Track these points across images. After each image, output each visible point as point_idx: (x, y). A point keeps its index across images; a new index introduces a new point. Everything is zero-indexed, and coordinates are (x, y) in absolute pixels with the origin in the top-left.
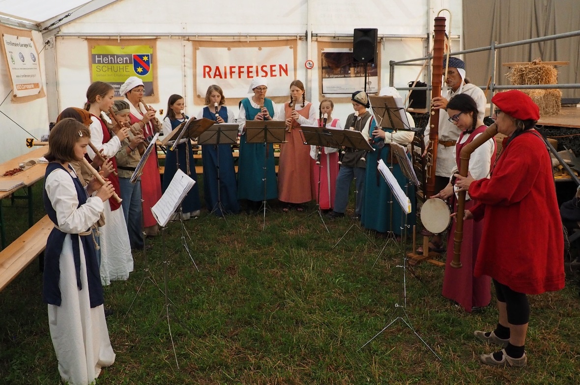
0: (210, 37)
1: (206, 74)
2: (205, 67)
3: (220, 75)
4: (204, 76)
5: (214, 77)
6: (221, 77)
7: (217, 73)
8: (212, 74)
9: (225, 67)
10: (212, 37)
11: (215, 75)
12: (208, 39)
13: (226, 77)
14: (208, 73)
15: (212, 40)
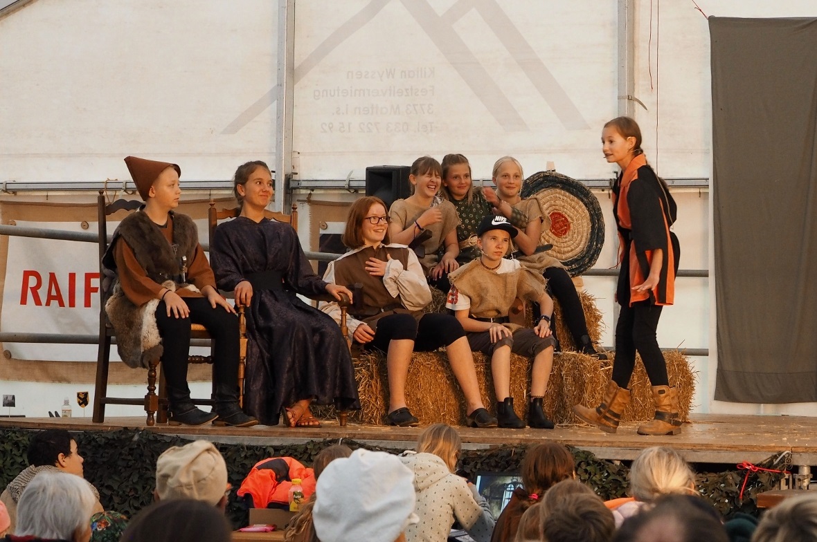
0: (45, 193)
1: (29, 293)
2: (27, 274)
3: (59, 298)
4: (24, 301)
5: (48, 304)
6: (61, 304)
7: (54, 293)
8: (43, 293)
9: (72, 277)
10: (50, 193)
11: (50, 298)
12: (38, 197)
13: (72, 304)
14: (34, 290)
15: (49, 201)
